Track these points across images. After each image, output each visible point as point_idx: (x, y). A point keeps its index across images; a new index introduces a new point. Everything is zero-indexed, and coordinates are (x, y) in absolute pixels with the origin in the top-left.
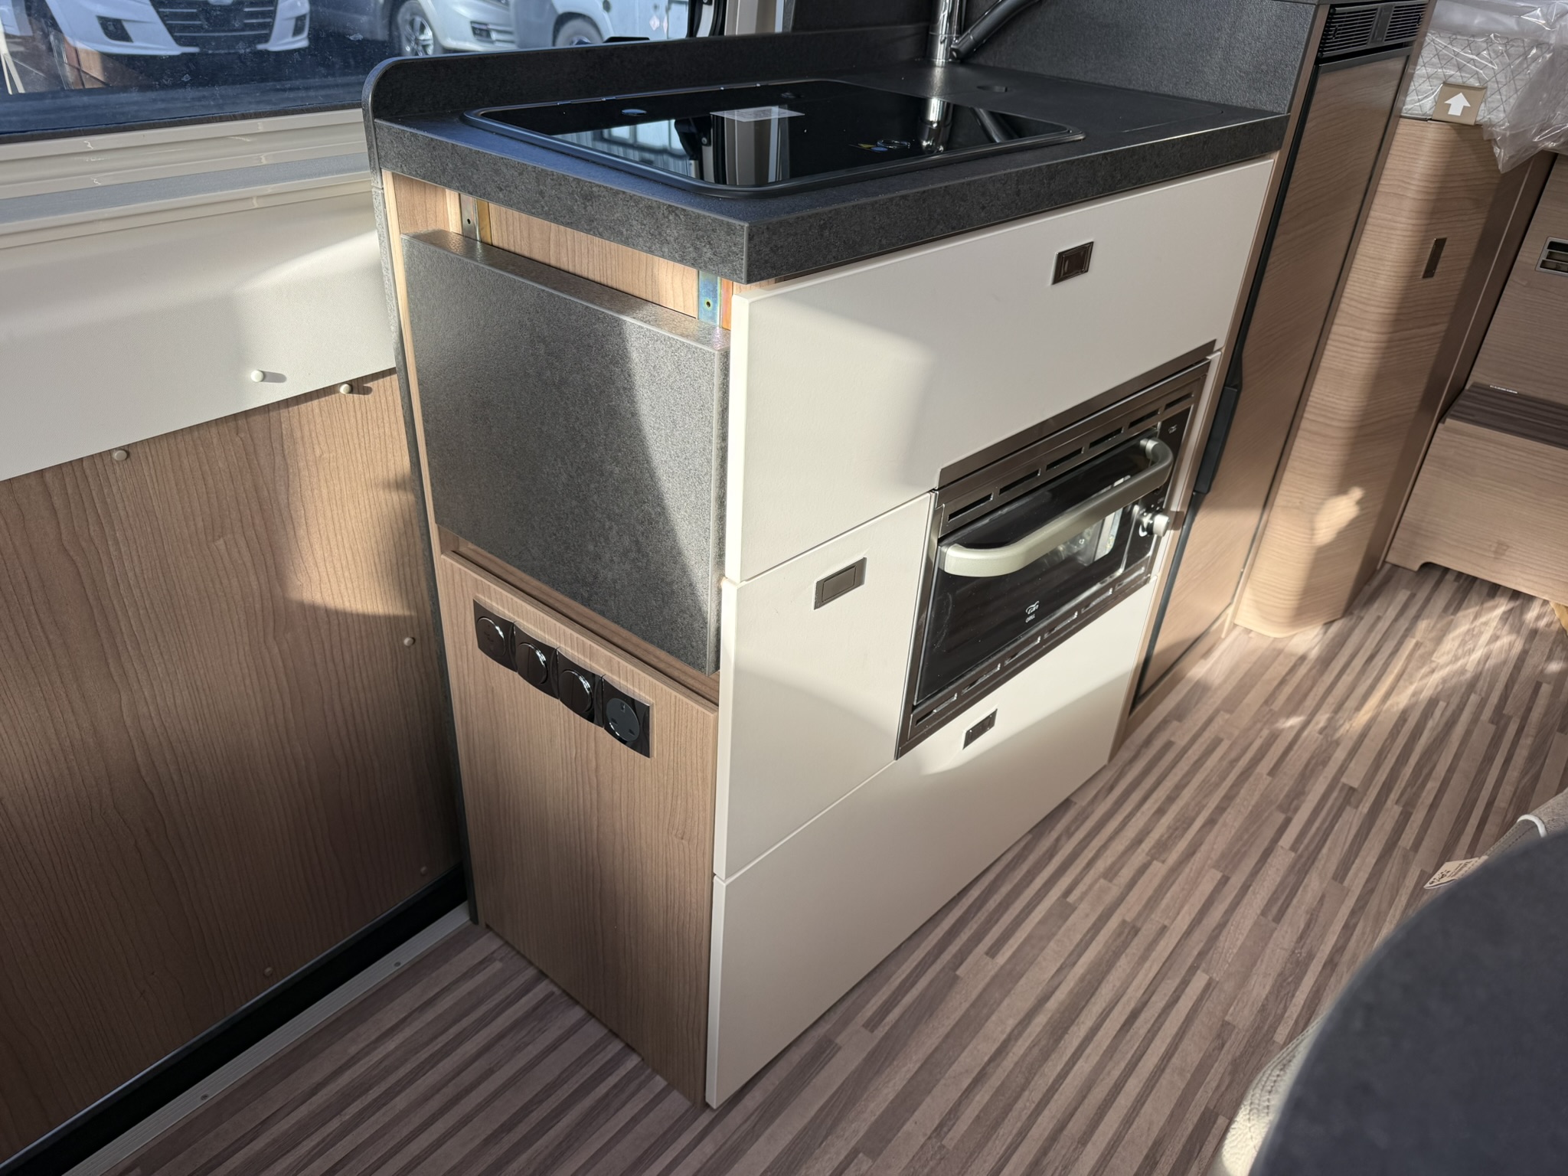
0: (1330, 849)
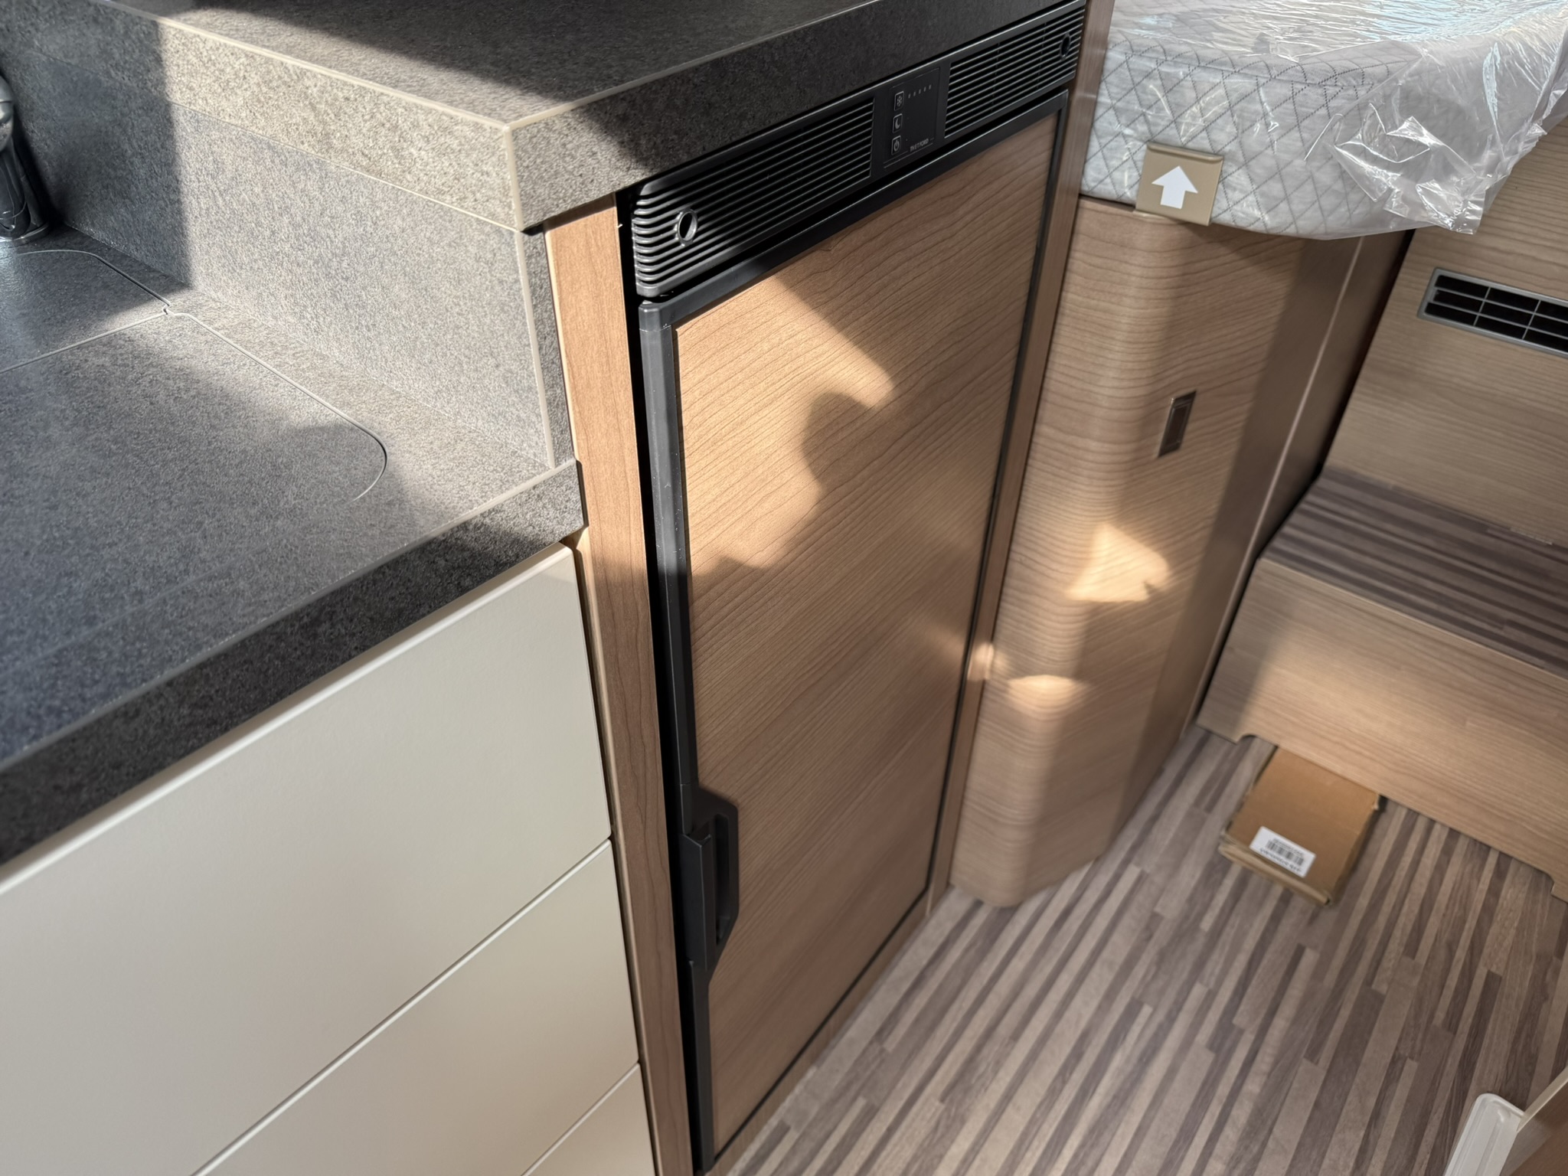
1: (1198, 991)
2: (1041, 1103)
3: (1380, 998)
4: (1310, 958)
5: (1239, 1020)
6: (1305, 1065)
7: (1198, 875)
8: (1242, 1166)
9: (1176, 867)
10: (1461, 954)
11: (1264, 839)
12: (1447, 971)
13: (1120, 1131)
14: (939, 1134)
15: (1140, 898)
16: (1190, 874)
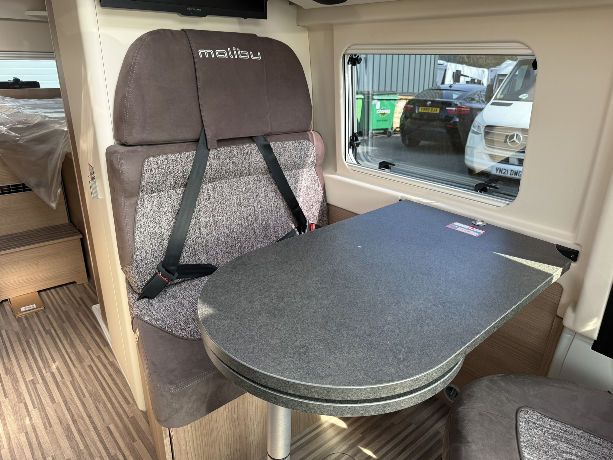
0: (43, 398)
1: (36, 332)
2: (26, 361)
3: (66, 312)
4: (50, 316)
5: (47, 328)
6: (64, 324)
7: (17, 323)
8: (68, 339)
9: (11, 325)
10: (72, 299)
11: (23, 309)
12: (73, 302)
13: (44, 351)
14: (12, 378)
15: (9, 332)
16: (15, 324)
